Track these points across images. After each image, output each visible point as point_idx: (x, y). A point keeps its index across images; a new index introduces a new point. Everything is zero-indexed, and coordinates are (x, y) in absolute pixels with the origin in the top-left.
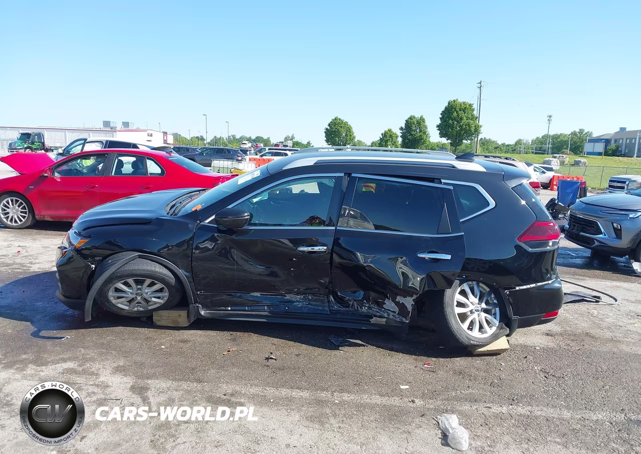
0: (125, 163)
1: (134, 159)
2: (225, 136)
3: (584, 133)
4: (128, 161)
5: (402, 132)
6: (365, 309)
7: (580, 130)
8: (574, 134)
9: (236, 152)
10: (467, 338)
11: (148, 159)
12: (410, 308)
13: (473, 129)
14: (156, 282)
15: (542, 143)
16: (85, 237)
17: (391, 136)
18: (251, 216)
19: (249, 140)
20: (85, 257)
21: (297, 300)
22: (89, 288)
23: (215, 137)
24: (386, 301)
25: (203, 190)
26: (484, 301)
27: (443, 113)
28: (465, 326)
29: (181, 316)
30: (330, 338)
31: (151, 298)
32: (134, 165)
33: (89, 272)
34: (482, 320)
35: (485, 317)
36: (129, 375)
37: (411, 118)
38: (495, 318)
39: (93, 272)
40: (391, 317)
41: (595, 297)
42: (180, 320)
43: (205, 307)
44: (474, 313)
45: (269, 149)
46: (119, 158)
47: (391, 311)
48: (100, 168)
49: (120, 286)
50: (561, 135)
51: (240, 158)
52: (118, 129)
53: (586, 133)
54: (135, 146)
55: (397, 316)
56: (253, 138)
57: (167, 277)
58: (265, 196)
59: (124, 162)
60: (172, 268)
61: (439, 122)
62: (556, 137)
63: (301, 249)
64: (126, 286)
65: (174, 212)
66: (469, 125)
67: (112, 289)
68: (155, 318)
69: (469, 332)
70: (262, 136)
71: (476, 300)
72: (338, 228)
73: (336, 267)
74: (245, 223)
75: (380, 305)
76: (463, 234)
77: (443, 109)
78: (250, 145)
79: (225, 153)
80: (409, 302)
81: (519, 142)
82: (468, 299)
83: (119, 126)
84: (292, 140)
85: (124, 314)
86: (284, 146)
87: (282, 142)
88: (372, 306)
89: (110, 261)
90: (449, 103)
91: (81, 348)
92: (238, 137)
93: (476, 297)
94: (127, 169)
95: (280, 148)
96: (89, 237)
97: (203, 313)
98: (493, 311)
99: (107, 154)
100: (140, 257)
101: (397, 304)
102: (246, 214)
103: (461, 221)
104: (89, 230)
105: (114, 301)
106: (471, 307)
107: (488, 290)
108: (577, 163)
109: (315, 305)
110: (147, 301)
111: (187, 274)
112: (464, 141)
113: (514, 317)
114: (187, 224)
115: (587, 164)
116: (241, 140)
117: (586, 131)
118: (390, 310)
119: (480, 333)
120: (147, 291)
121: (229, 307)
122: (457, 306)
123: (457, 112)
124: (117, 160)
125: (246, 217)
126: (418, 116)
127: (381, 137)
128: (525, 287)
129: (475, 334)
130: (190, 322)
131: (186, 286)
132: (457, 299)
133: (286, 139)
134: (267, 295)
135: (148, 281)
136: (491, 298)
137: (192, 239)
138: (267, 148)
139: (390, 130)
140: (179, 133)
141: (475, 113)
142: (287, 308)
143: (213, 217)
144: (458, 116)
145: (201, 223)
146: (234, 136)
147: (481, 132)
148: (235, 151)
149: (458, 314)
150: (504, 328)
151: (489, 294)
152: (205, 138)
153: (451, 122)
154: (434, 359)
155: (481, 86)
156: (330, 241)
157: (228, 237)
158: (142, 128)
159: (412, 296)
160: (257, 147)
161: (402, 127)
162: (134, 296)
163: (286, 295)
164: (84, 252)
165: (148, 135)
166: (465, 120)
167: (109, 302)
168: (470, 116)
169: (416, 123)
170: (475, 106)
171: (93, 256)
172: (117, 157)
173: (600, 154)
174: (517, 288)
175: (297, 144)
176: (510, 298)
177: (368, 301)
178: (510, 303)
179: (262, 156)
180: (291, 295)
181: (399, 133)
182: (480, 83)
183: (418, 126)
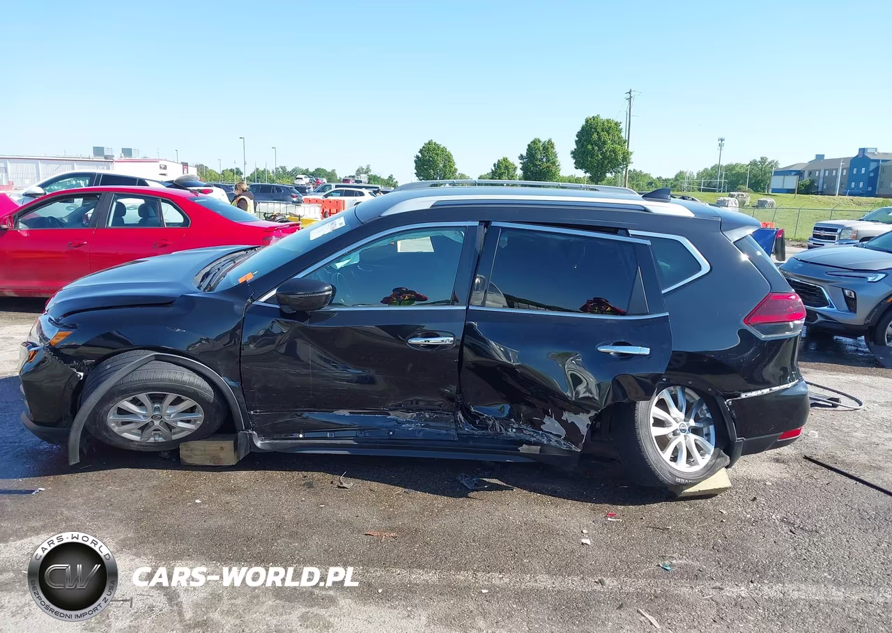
0: (129, 208)
1: (142, 202)
2: (271, 168)
3: (767, 163)
4: (133, 205)
5: (522, 161)
6: (512, 432)
7: (762, 158)
8: (754, 163)
9: (289, 190)
10: (671, 474)
11: (163, 201)
12: (584, 430)
13: (620, 158)
14: (183, 397)
15: (711, 176)
16: (66, 327)
17: (506, 167)
18: (334, 290)
19: (306, 173)
20: (66, 359)
21: (406, 420)
22: (75, 410)
23: (257, 169)
24: (546, 420)
25: (251, 249)
26: (693, 416)
27: (580, 135)
28: (667, 455)
29: (224, 450)
30: (460, 478)
31: (176, 422)
32: (142, 210)
33: (75, 384)
34: (690, 444)
35: (695, 440)
36: (145, 554)
37: (534, 142)
38: (709, 441)
39: (81, 383)
40: (553, 443)
41: (831, 399)
42: (222, 455)
43: (263, 434)
44: (678, 434)
45: (337, 186)
46: (119, 200)
47: (553, 434)
48: (90, 216)
49: (127, 405)
50: (737, 165)
51: (295, 199)
52: (115, 159)
53: (770, 163)
54: (142, 182)
55: (562, 442)
56: (312, 170)
57: (202, 389)
58: (355, 259)
59: (126, 206)
60: (208, 374)
61: (574, 147)
62: (730, 168)
63: (414, 341)
64: (135, 404)
65: (209, 284)
66: (614, 151)
67: (113, 410)
68: (183, 452)
69: (673, 464)
70: (324, 168)
71: (682, 415)
72: (471, 308)
73: (467, 368)
74: (325, 303)
75: (536, 426)
76: (667, 314)
77: (579, 129)
78: (307, 180)
79: (273, 192)
80: (582, 421)
81: (680, 176)
82: (669, 413)
83: (117, 155)
84: (366, 173)
85: (134, 447)
86: (356, 181)
87: (353, 177)
88: (524, 426)
89: (108, 367)
90: (587, 121)
91: (63, 507)
92: (289, 169)
93: (681, 411)
94: (132, 217)
95: (351, 184)
96: (72, 326)
97: (259, 444)
98: (705, 431)
99: (100, 194)
100: (157, 358)
101: (564, 424)
102: (326, 288)
103: (663, 292)
104: (73, 316)
105: (116, 429)
106: (675, 426)
107: (697, 398)
108: (761, 204)
109: (434, 427)
110: (170, 427)
111: (232, 383)
112: (608, 175)
113: (739, 439)
114: (232, 305)
115: (775, 206)
116: (294, 174)
117: (769, 160)
118: (551, 433)
119: (688, 465)
120: (170, 412)
121: (300, 433)
122: (654, 425)
123: (598, 133)
124: (115, 204)
125: (327, 293)
126: (544, 139)
127: (493, 168)
128: (754, 394)
129: (682, 466)
130: (238, 457)
131: (231, 403)
132: (654, 413)
133: (359, 172)
134: (360, 413)
135: (171, 397)
136: (702, 410)
137: (239, 326)
138: (333, 185)
139: (505, 160)
140: (205, 165)
141: (623, 134)
142: (391, 433)
143: (274, 292)
144: (599, 138)
145: (255, 303)
146: (283, 168)
147: (632, 161)
148: (287, 188)
149: (655, 437)
150: (723, 456)
151: (700, 404)
152: (242, 170)
153: (589, 147)
154: (620, 508)
155: (631, 97)
156: (459, 328)
157: (298, 323)
158: (151, 157)
159: (588, 412)
160: (318, 183)
161: (522, 155)
162: (148, 420)
163: (390, 412)
164: (65, 351)
165: (161, 167)
166: (609, 145)
167: (107, 429)
168: (616, 138)
169: (541, 148)
170: (623, 126)
171: (80, 358)
172: (115, 199)
173: (790, 191)
174: (743, 396)
175: (373, 179)
176: (733, 411)
177: (518, 420)
178: (733, 419)
179: (326, 196)
180: (398, 413)
181: (518, 164)
182: (630, 93)
183: (544, 153)
